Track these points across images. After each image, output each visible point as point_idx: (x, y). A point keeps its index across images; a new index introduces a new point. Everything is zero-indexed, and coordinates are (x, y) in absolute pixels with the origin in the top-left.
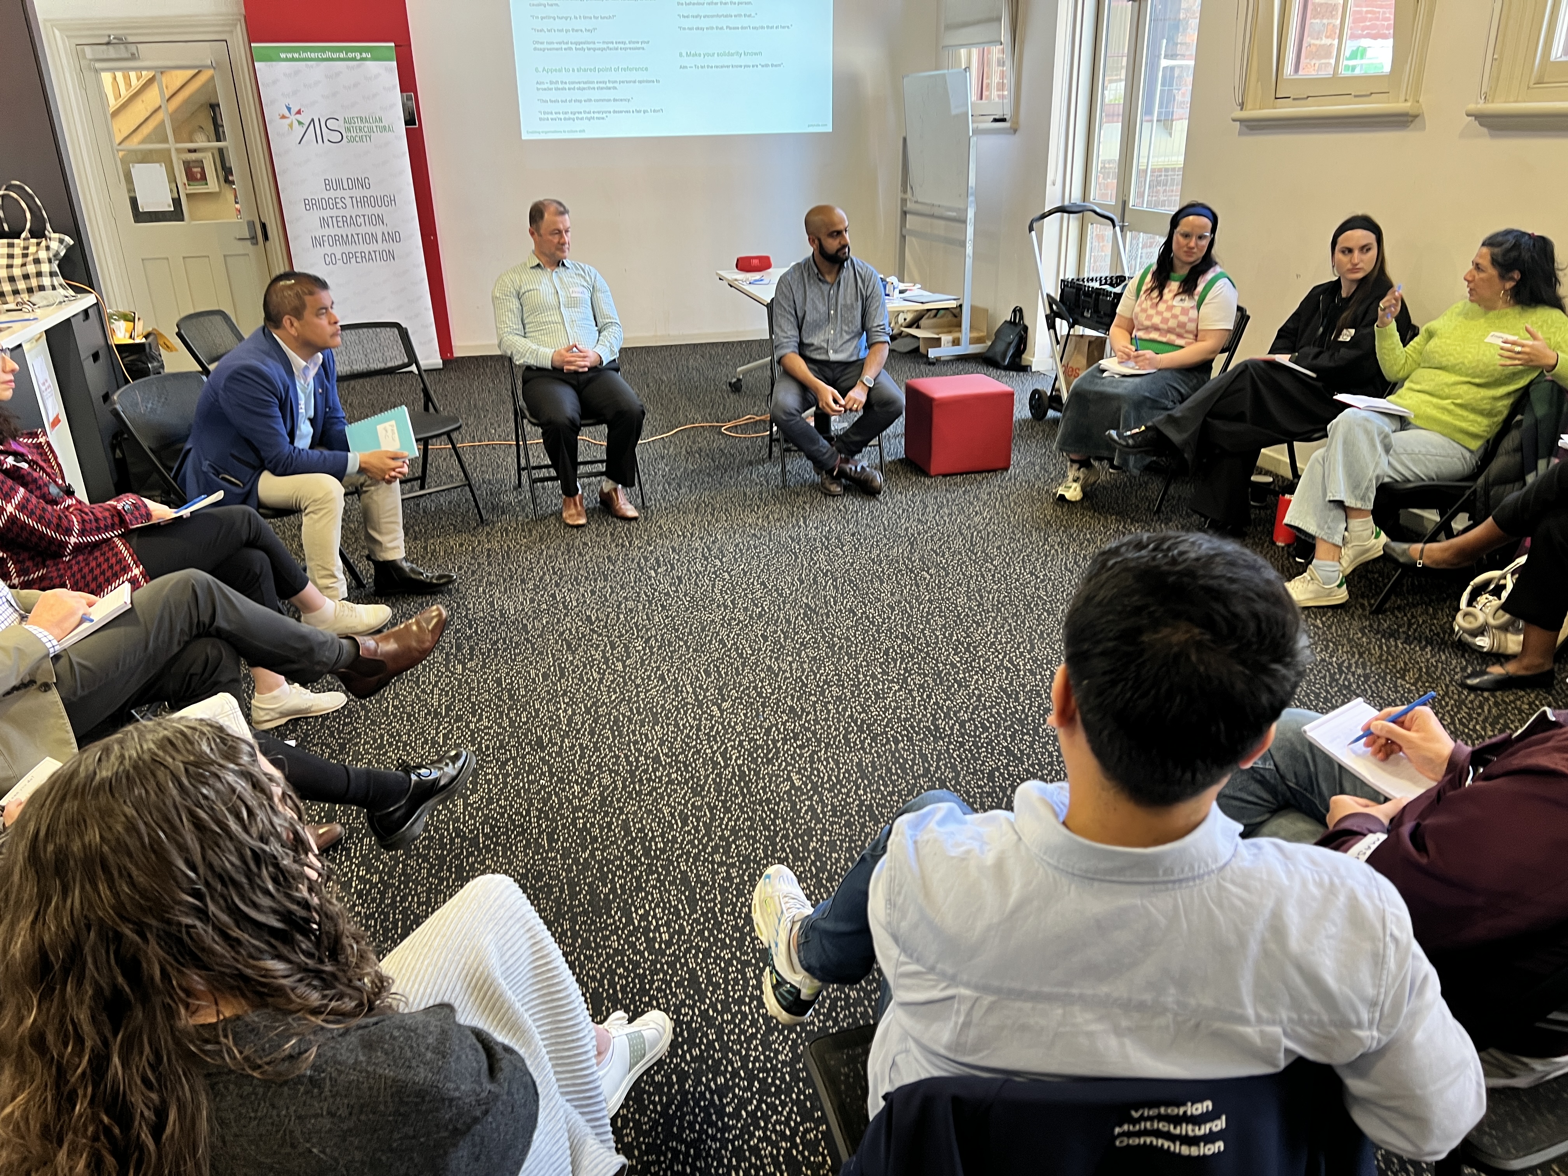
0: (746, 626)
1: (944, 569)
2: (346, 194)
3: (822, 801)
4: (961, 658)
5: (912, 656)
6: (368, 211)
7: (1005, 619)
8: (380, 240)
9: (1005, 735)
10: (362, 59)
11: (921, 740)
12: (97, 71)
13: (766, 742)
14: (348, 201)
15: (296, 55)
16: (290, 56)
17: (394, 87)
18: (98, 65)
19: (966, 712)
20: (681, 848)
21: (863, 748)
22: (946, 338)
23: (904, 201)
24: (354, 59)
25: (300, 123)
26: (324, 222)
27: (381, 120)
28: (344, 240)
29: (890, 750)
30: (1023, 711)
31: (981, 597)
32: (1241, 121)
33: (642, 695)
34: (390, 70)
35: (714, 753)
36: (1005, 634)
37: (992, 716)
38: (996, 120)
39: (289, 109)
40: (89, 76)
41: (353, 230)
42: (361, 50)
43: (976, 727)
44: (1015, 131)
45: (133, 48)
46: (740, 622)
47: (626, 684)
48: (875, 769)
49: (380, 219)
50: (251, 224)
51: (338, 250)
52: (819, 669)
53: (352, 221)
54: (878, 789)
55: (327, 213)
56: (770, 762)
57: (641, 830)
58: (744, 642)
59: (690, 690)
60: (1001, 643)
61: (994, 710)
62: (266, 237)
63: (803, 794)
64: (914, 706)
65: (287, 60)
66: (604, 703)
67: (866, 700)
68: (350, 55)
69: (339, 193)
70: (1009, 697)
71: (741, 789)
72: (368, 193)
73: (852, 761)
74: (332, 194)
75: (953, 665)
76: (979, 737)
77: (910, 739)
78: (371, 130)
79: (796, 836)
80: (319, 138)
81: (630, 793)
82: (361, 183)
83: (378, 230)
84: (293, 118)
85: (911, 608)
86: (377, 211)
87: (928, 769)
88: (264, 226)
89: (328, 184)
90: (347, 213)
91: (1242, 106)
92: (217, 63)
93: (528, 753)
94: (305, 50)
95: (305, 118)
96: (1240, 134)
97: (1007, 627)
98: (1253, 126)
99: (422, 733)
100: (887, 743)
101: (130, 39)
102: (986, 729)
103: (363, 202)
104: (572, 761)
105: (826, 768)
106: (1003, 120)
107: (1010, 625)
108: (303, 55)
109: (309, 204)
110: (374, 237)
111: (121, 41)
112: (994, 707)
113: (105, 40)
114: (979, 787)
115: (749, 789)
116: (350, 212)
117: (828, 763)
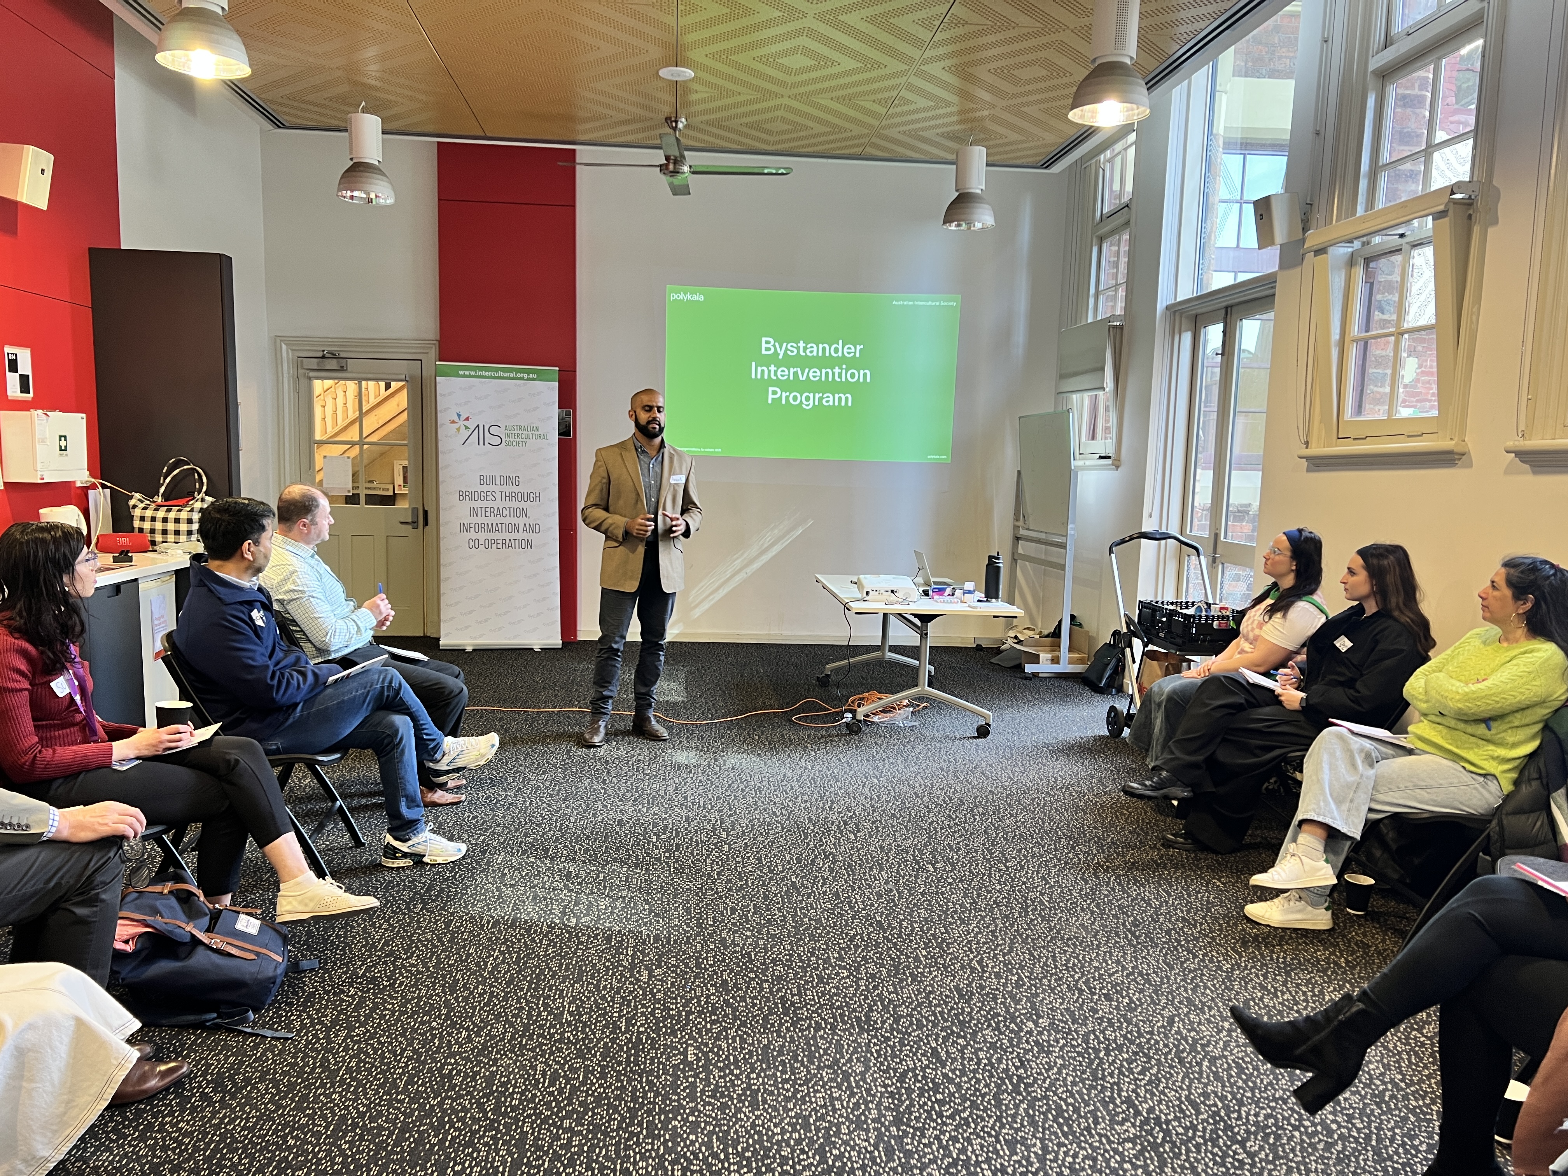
0: (721, 897)
1: (952, 864)
2: (497, 489)
3: (707, 1078)
4: (929, 953)
5: (877, 945)
6: (514, 504)
7: (994, 920)
8: (521, 530)
9: (937, 1035)
10: (529, 379)
11: (844, 1031)
12: (310, 378)
13: (679, 1012)
14: (498, 495)
15: (473, 373)
16: (467, 373)
17: (554, 403)
18: (312, 374)
19: (907, 1007)
20: (535, 1108)
21: (778, 1032)
22: (1044, 656)
23: (1016, 528)
24: (522, 379)
25: (467, 428)
26: (474, 511)
27: (537, 429)
28: (490, 528)
29: (807, 1036)
30: (970, 1013)
31: (979, 895)
32: (1308, 458)
33: (580, 953)
34: (553, 389)
35: (620, 1017)
36: (987, 935)
37: (934, 1014)
38: (1101, 458)
39: (459, 416)
40: (303, 381)
41: (498, 520)
42: (528, 372)
43: (911, 1024)
44: (1117, 467)
45: (343, 361)
46: (717, 893)
47: (569, 940)
48: (781, 1053)
49: (524, 512)
50: (415, 511)
51: (482, 536)
52: (773, 947)
53: (499, 513)
54: (774, 1075)
55: (477, 504)
56: (674, 1033)
57: (503, 1084)
58: (710, 912)
59: (630, 953)
60: (978, 943)
61: (939, 1009)
62: (426, 523)
63: (691, 1069)
64: (854, 995)
65: (464, 376)
66: (538, 956)
67: (807, 982)
68: (519, 375)
69: (492, 488)
70: (961, 996)
71: (628, 1058)
72: (516, 489)
73: (760, 1042)
74: (485, 488)
75: (917, 959)
76: (910, 1035)
77: (833, 1028)
78: (528, 437)
79: (662, 1111)
80: (481, 441)
81: (514, 1046)
82: (512, 481)
83: (521, 521)
84: (462, 423)
85: (900, 897)
86: (522, 505)
87: (838, 1061)
88: (425, 513)
89: (482, 480)
90: (495, 505)
91: (1307, 443)
92: (411, 377)
93: (437, 995)
94: (481, 369)
95: (472, 425)
96: (1308, 471)
97: (992, 928)
98: (1318, 463)
99: (347, 964)
100: (807, 1029)
101: (343, 355)
102: (920, 1026)
103: (511, 496)
104: (474, 1008)
105: (729, 1045)
106: (1109, 457)
107: (996, 926)
108: (479, 373)
109: (463, 495)
110: (516, 527)
111: (334, 356)
112: (939, 1005)
113: (320, 354)
114: (885, 1086)
115: (636, 1055)
116: (498, 504)
117: (734, 1041)
